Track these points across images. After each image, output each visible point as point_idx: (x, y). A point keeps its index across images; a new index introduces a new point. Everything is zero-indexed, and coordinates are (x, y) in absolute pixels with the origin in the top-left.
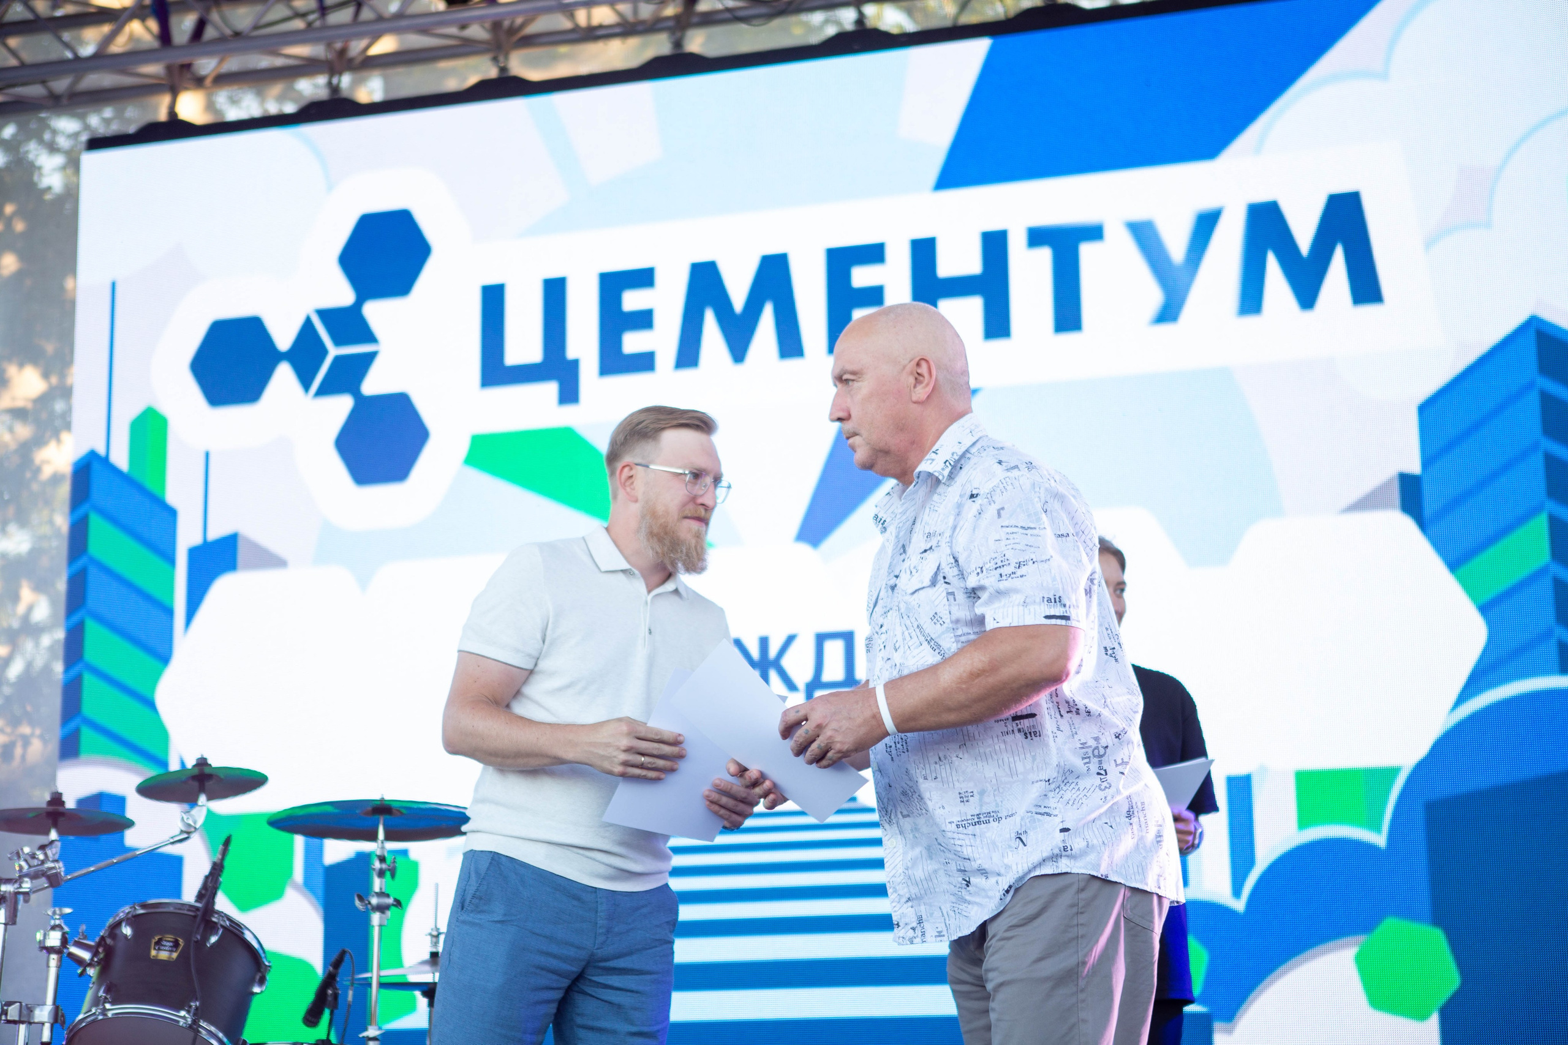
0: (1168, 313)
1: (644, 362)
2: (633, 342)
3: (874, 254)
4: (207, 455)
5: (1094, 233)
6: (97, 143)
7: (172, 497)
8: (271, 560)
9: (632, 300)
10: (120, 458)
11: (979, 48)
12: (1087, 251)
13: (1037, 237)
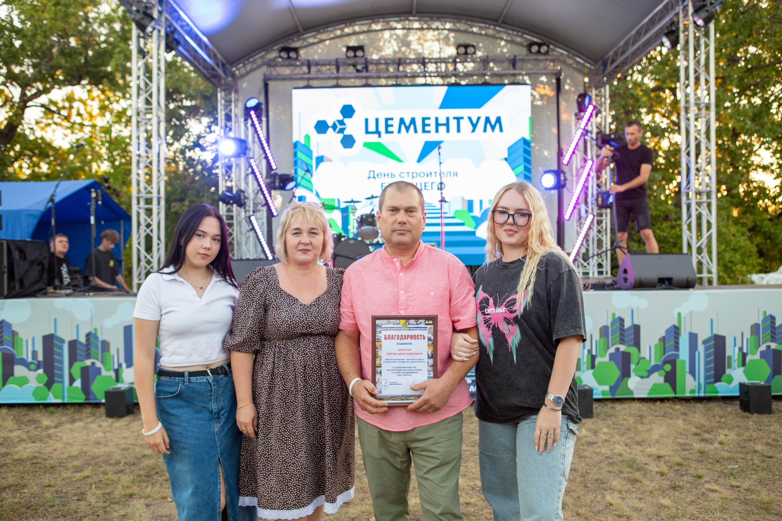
0: (473, 131)
1: (392, 132)
2: (390, 129)
3: (429, 118)
4: (318, 143)
5: (462, 118)
6: (295, 88)
7: (312, 148)
8: (330, 160)
9: (390, 122)
10: (302, 142)
11: (445, 88)
12: (461, 121)
13: (454, 118)
